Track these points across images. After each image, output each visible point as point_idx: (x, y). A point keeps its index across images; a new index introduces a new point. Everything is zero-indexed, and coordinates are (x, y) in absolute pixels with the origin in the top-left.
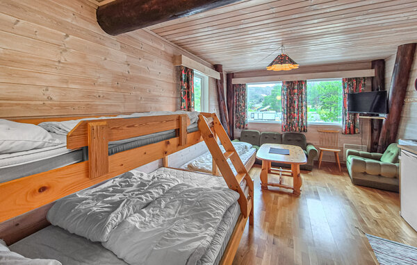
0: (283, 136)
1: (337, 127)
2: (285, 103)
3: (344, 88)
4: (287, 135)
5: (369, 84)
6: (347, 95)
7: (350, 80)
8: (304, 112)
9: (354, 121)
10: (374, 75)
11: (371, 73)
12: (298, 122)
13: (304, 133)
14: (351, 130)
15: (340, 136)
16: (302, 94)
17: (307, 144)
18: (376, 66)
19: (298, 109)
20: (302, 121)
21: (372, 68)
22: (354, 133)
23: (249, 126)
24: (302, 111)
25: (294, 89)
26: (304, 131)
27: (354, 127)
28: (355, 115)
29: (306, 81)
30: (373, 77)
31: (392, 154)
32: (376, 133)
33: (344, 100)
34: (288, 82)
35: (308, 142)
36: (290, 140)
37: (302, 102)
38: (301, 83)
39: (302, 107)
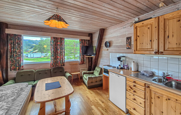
0: (52, 70)
1: (77, 61)
2: (53, 50)
3: (80, 43)
4: (54, 69)
5: (88, 43)
6: (81, 47)
7: (82, 40)
8: (63, 55)
9: (84, 58)
10: (89, 39)
11: (88, 38)
12: (60, 61)
13: (63, 67)
14: (83, 62)
15: (79, 65)
16: (62, 45)
17: (66, 72)
18: (90, 36)
19: (60, 54)
20: (62, 60)
21: (89, 36)
22: (84, 63)
23: (25, 67)
24: (62, 55)
25: (57, 42)
26: (63, 65)
27: (84, 60)
28: (84, 55)
29: (64, 38)
30: (89, 40)
31: (98, 71)
32: (90, 62)
33: (80, 49)
34: (54, 38)
35: (65, 71)
36: (56, 72)
37: (62, 50)
38: (62, 39)
39: (62, 52)
